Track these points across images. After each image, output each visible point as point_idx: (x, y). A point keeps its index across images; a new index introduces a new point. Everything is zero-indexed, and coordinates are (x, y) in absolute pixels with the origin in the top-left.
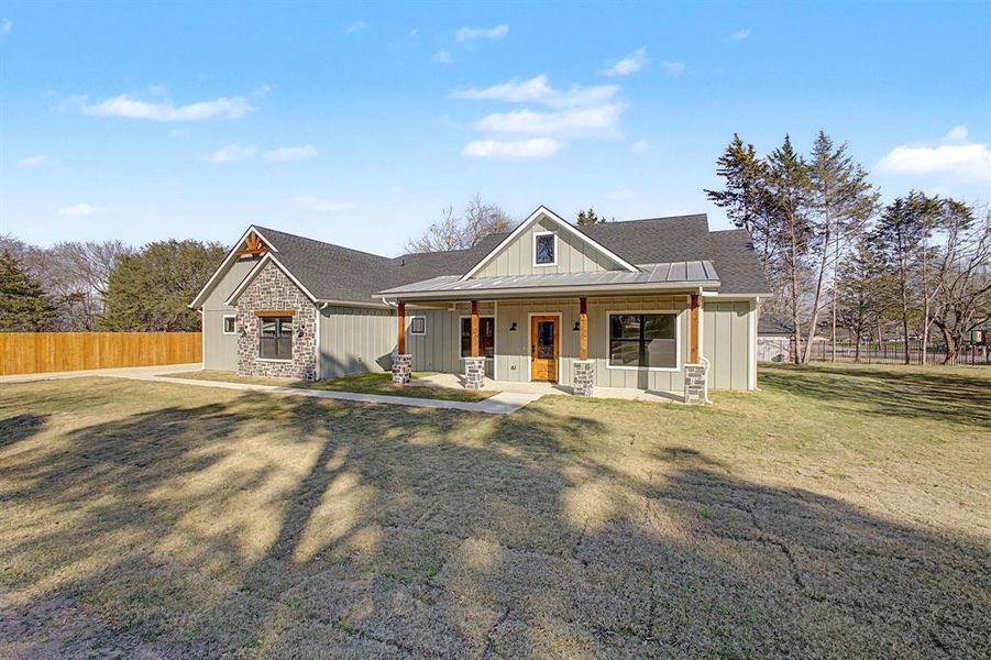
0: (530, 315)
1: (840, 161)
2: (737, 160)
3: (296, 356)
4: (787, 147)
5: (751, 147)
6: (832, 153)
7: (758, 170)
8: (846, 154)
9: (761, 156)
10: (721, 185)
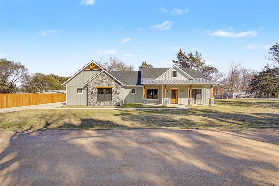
0: (171, 89)
1: (200, 58)
2: (181, 54)
3: (113, 100)
4: (191, 53)
5: (184, 52)
6: (198, 56)
7: (185, 57)
8: (201, 57)
9: (186, 54)
10: (177, 60)
